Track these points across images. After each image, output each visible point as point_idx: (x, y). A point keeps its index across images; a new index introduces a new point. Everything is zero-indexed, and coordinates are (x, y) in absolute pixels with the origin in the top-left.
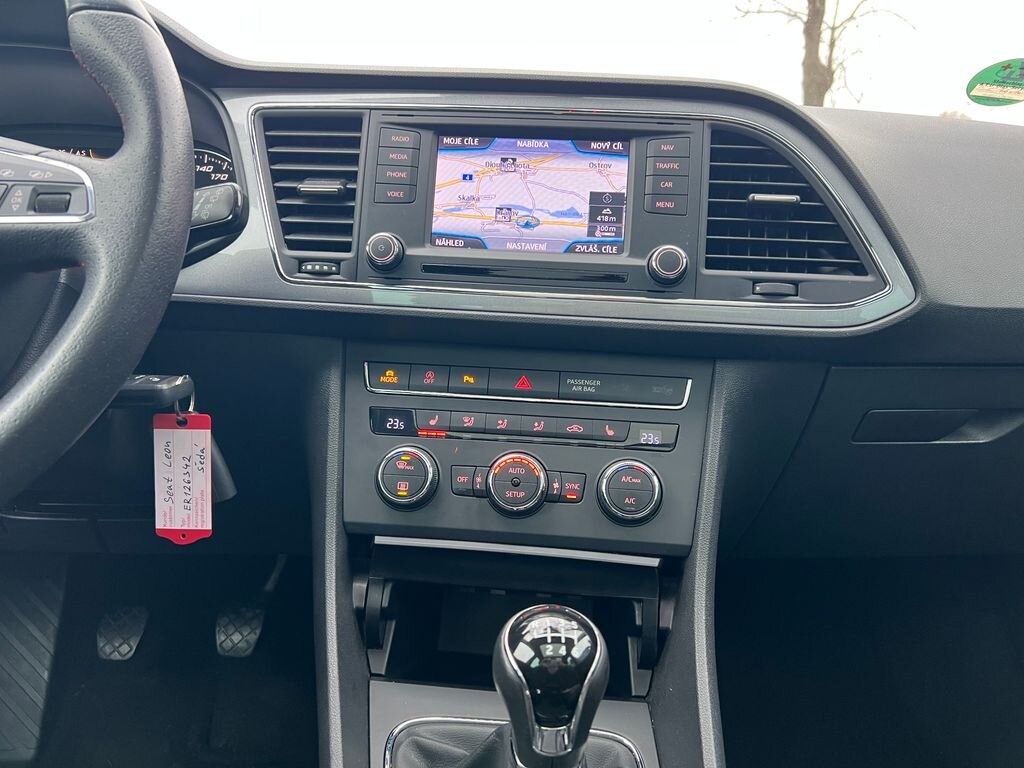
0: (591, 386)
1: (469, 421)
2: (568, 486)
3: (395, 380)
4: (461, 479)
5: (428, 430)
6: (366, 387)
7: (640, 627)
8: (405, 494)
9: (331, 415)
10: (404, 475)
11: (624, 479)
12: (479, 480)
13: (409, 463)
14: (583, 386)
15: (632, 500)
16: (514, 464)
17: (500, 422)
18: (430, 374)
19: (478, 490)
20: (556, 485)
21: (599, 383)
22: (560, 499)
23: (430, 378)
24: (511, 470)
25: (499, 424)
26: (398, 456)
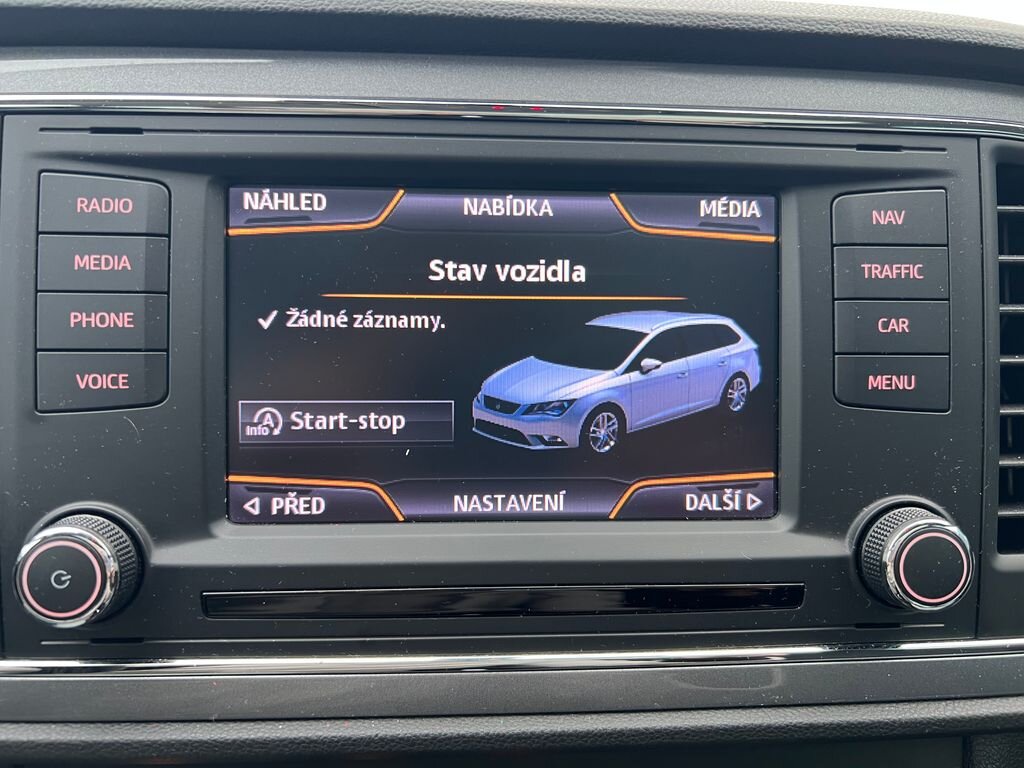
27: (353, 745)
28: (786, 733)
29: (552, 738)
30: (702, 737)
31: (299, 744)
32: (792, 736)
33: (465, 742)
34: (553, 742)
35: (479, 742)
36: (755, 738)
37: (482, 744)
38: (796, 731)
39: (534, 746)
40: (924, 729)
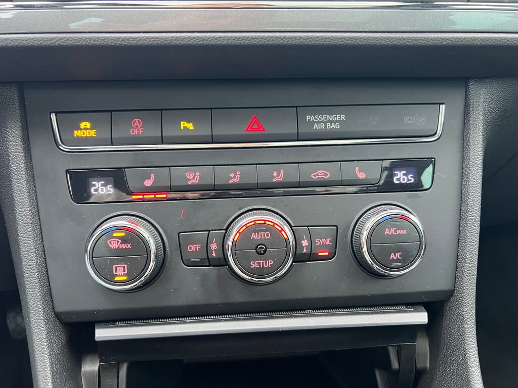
0: (335, 122)
1: (193, 177)
2: (318, 242)
3: (93, 133)
4: (193, 248)
5: (143, 193)
6: (57, 145)
7: (397, 372)
8: (125, 278)
9: (16, 186)
10: (119, 255)
11: (387, 232)
12: (214, 246)
13: (124, 240)
14: (325, 123)
15: (398, 255)
16: (256, 227)
17: (232, 175)
18: (136, 122)
19: (214, 259)
20: (305, 243)
21: (343, 117)
22: (311, 257)
23: (137, 127)
24: (254, 236)
25: (231, 178)
26: (109, 233)
27: (176, 40)
28: (377, 41)
29: (268, 39)
30: (338, 41)
31: (150, 39)
32: (381, 43)
33: (228, 40)
34: (268, 41)
35: (234, 40)
36: (363, 43)
37: (235, 41)
38: (382, 40)
39: (260, 43)
40: (443, 42)
